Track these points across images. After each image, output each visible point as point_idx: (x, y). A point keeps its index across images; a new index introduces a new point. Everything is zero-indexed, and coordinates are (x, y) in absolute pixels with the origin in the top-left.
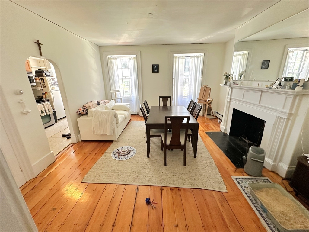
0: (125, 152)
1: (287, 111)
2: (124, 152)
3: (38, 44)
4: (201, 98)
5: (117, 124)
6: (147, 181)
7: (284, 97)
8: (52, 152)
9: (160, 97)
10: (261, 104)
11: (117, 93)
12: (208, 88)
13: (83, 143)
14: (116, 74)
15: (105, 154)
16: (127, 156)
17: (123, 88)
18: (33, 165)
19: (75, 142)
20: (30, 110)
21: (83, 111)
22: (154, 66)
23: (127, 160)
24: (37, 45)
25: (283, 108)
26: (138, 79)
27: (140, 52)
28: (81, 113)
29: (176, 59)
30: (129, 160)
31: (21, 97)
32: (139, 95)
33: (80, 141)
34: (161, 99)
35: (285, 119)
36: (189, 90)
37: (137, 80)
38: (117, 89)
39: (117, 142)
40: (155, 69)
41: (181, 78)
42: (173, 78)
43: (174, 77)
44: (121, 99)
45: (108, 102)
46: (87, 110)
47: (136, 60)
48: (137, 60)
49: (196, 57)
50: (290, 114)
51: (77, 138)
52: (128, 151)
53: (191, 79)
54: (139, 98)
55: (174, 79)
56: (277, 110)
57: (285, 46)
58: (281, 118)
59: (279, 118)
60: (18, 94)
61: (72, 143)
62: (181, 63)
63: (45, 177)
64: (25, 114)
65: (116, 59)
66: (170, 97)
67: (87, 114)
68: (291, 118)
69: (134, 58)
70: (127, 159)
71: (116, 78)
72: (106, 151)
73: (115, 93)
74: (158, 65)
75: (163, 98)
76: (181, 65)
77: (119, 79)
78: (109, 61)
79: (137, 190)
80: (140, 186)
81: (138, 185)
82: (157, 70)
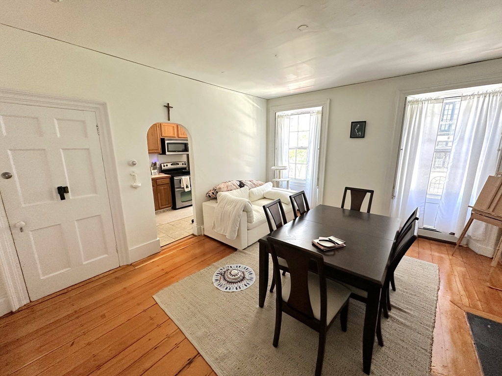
0: (233, 277)
2: (233, 275)
3: (168, 107)
4: (484, 208)
5: (249, 224)
6: (217, 356)
8: (158, 239)
9: (347, 189)
11: (281, 171)
13: (204, 238)
14: (286, 141)
15: (210, 267)
16: (231, 286)
17: (296, 164)
18: (130, 249)
19: (196, 234)
20: (140, 185)
21: (213, 193)
23: (225, 293)
24: (166, 109)
26: (320, 149)
27: (330, 100)
28: (210, 195)
29: (415, 106)
30: (229, 294)
31: (134, 169)
32: (318, 179)
33: (203, 234)
34: (349, 192)
36: (447, 180)
37: (317, 151)
38: (285, 164)
39: (241, 254)
40: (358, 130)
41: (423, 150)
42: (399, 149)
43: (403, 147)
44: (288, 182)
45: (260, 185)
46: (217, 193)
47: (320, 116)
48: (322, 115)
49: (485, 95)
51: (199, 229)
52: (239, 277)
53: (458, 152)
54: (318, 185)
55: (402, 153)
60: (130, 165)
61: (193, 234)
62: (428, 114)
63: (136, 268)
64: (135, 188)
65: (289, 117)
66: (372, 192)
67: (216, 198)
69: (318, 112)
70: (228, 290)
71: (285, 148)
72: (215, 264)
73: (280, 172)
74: (365, 122)
75: (354, 191)
76: (429, 119)
77: (290, 149)
78: (278, 120)
79: (190, 362)
80: (201, 357)
81: (199, 353)
82: (360, 133)
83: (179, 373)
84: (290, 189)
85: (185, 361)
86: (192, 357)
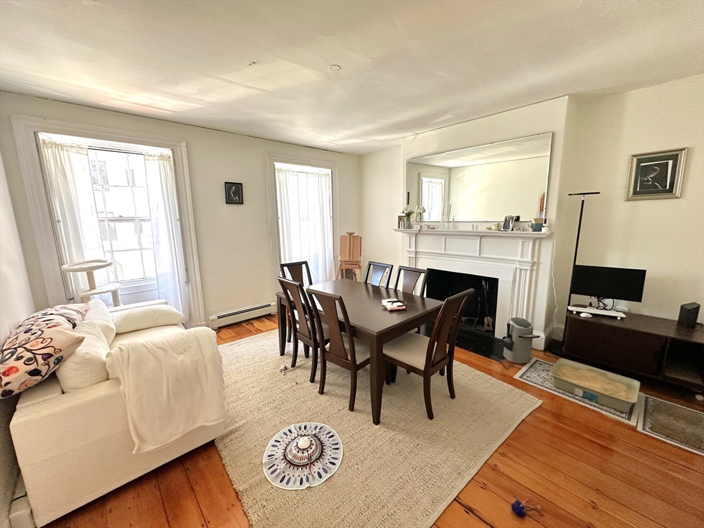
1: (529, 259)
7: (520, 241)
10: (482, 255)
12: (357, 236)
16: (328, 457)
22: (228, 185)
25: (522, 257)
26: (181, 220)
27: (187, 142)
29: (281, 175)
30: (347, 460)
32: (187, 270)
35: (527, 270)
37: (175, 224)
40: (234, 193)
42: (278, 218)
43: (280, 216)
44: (114, 291)
45: (87, 310)
47: (169, 164)
49: (318, 175)
50: (533, 264)
54: (188, 279)
55: (280, 220)
56: (514, 261)
57: (419, 173)
58: (521, 270)
59: (518, 270)
65: (84, 152)
66: (306, 263)
68: (535, 268)
69: (162, 157)
70: (337, 462)
73: (89, 274)
74: (241, 184)
78: (47, 151)
79: (469, 510)
80: (459, 496)
81: (455, 499)
82: (237, 198)
83: (488, 524)
84: (121, 305)
85: (471, 519)
86: (462, 509)
